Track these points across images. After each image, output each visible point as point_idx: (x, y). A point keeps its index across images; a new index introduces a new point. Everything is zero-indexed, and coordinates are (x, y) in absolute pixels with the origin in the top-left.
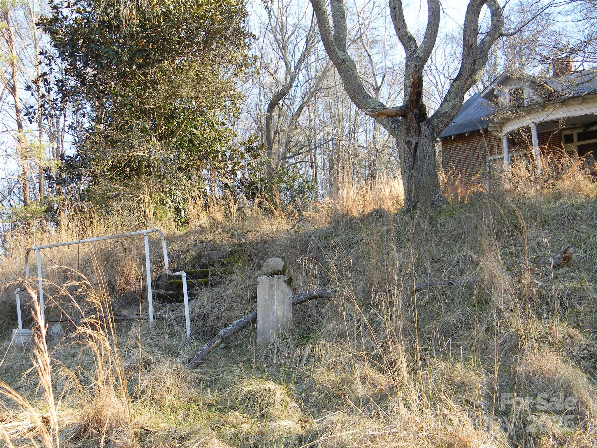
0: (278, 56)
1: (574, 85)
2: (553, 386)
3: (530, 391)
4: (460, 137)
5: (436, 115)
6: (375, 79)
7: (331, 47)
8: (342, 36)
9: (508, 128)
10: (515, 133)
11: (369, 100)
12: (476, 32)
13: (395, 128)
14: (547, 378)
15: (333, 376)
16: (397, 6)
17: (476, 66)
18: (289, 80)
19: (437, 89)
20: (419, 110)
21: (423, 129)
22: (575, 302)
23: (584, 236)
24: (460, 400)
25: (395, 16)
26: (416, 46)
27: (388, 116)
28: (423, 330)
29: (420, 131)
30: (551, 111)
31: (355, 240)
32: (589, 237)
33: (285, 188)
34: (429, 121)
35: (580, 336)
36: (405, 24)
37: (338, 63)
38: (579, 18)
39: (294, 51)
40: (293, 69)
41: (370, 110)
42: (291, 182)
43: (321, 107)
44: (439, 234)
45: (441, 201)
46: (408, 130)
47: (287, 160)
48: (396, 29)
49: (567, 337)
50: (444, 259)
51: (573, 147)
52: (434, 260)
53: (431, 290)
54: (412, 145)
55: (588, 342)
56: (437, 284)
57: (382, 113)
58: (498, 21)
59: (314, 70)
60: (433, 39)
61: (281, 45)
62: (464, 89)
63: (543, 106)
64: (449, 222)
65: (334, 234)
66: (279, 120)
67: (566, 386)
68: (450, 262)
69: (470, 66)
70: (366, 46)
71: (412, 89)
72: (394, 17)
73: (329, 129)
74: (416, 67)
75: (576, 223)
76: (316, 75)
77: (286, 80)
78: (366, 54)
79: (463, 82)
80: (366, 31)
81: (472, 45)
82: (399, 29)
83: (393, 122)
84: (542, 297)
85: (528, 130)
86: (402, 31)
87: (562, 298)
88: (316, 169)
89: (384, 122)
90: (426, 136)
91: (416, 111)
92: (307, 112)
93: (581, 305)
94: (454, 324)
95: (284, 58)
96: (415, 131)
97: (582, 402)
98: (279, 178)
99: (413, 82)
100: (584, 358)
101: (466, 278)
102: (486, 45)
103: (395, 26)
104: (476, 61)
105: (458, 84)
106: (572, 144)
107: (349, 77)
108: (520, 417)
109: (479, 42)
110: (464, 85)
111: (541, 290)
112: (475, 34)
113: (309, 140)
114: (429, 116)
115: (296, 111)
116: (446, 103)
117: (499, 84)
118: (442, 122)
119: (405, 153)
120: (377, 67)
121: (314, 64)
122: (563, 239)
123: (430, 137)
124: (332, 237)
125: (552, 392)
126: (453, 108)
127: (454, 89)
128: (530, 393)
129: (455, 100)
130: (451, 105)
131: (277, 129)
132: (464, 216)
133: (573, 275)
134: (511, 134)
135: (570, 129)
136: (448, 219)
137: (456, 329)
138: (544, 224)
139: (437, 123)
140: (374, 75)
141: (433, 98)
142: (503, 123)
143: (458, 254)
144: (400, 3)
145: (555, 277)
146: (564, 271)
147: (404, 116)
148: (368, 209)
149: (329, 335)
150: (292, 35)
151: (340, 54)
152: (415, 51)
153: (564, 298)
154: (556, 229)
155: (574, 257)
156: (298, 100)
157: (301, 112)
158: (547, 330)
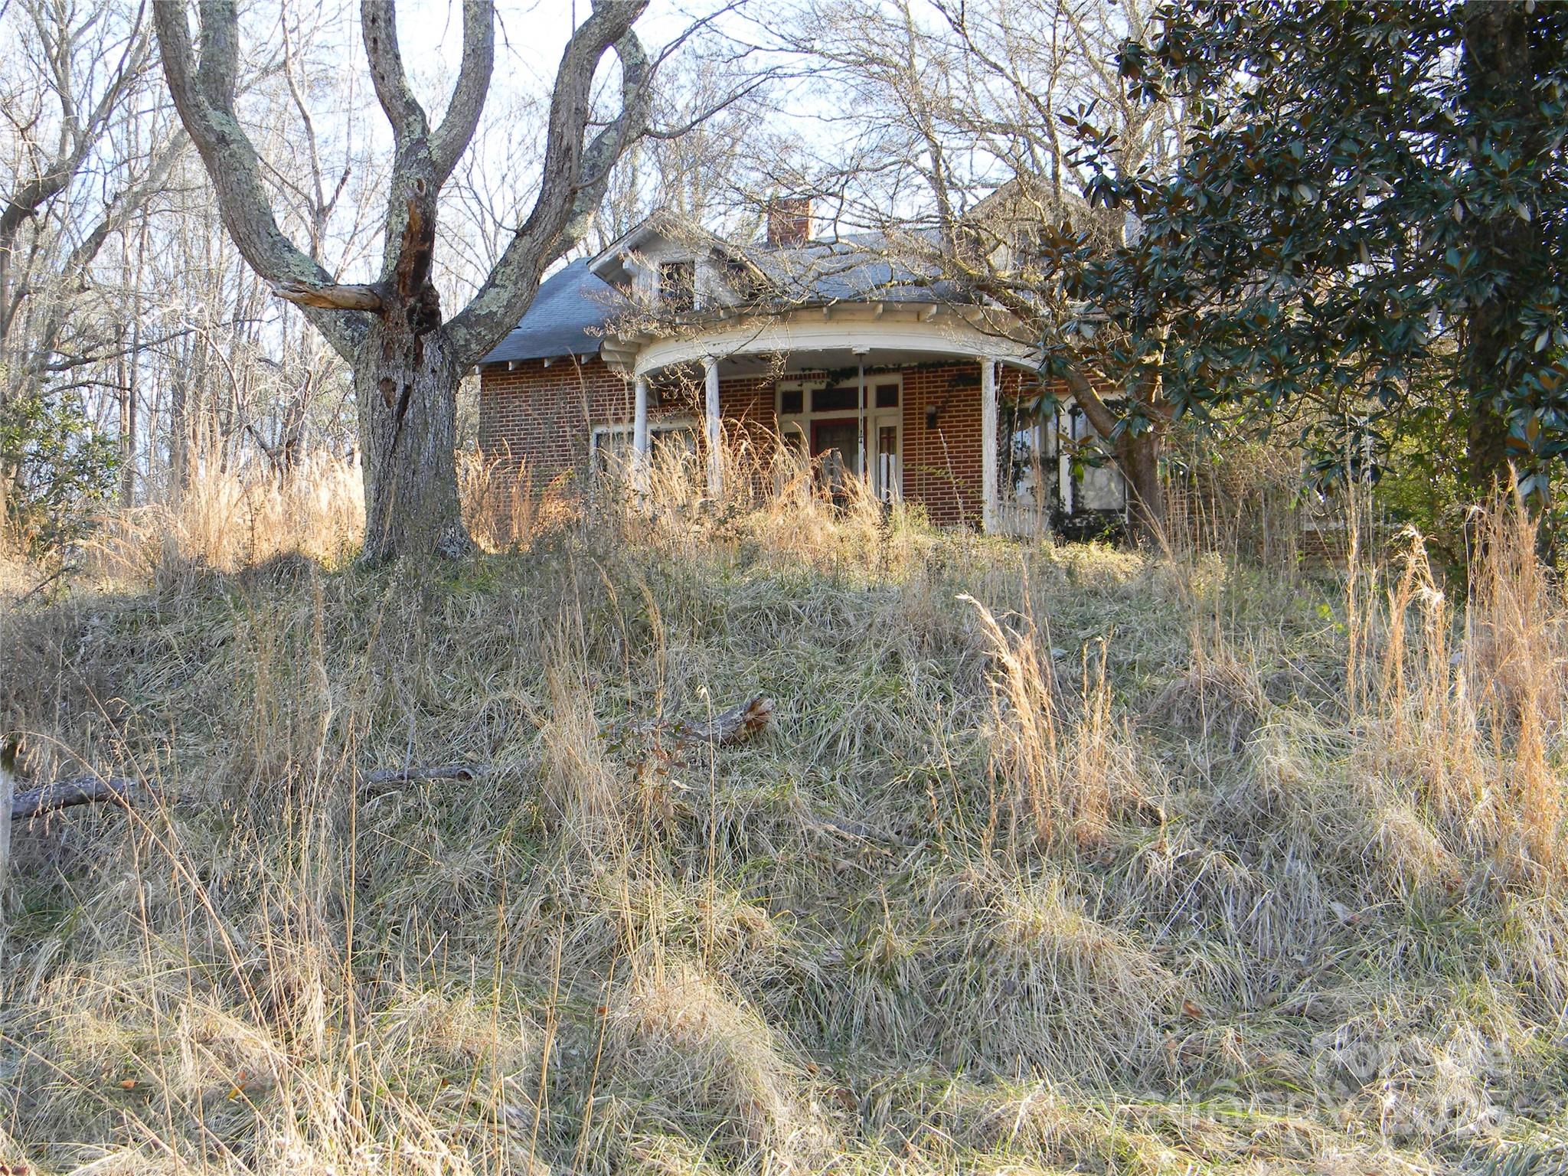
0: (43, 78)
1: (812, 274)
2: (691, 1063)
3: (635, 1075)
4: (530, 368)
5: (463, 319)
6: (317, 184)
7: (190, 95)
8: (223, 70)
9: (650, 361)
10: (666, 377)
11: (287, 255)
12: (582, 117)
13: (352, 339)
14: (679, 1040)
15: (114, 1034)
16: (382, 14)
17: (577, 203)
18: (70, 150)
19: (483, 231)
20: (421, 300)
21: (427, 352)
22: (764, 838)
23: (801, 667)
24: (457, 1102)
25: (375, 41)
26: (425, 130)
27: (337, 307)
28: (379, 901)
29: (418, 358)
30: (755, 331)
31: (219, 634)
32: (811, 670)
33: (37, 454)
34: (446, 332)
35: (767, 925)
36: (399, 65)
37: (207, 142)
38: (836, 114)
39: (91, 71)
40: (83, 125)
41: (285, 284)
42: (56, 437)
43: (159, 239)
44: (448, 637)
45: (461, 545)
46: (387, 350)
47: (49, 374)
48: (374, 77)
49: (737, 929)
50: (454, 706)
51: (800, 424)
52: (426, 708)
53: (410, 791)
54: (394, 390)
55: (787, 942)
56: (427, 776)
57: (319, 297)
58: (638, 95)
59: (147, 134)
60: (470, 118)
61: (55, 51)
62: (543, 261)
63: (737, 318)
64: (478, 605)
65: (158, 615)
66: (31, 260)
67: (723, 1061)
68: (467, 717)
69: (560, 202)
70: (299, 92)
71: (406, 244)
72: (370, 44)
73: (177, 304)
74: (420, 187)
75: (784, 632)
76: (152, 149)
77: (62, 150)
78: (298, 112)
79: (540, 241)
80: (303, 52)
81: (569, 149)
82: (383, 78)
83: (347, 322)
84: (688, 823)
85: (696, 371)
86: (391, 82)
87: (734, 826)
88: (132, 405)
89: (325, 319)
90: (433, 371)
91: (412, 301)
92: (120, 246)
93: (777, 846)
94: (462, 888)
95: (62, 88)
96: (406, 356)
97: (755, 1103)
98: (22, 425)
99: (409, 227)
100: (770, 984)
101: (506, 763)
102: (606, 153)
103: (374, 67)
104: (575, 193)
105: (528, 246)
106: (798, 416)
107: (235, 186)
108: (603, 1145)
109: (587, 143)
110: (543, 250)
111: (686, 805)
112: (580, 122)
113: (118, 327)
114: (445, 319)
115: (85, 237)
116: (493, 291)
117: (635, 248)
118: (479, 338)
119: (373, 409)
120: (326, 151)
121: (149, 116)
122: (750, 670)
123: (446, 374)
124: (153, 624)
125: (689, 1079)
126: (509, 306)
127: (516, 257)
128: (635, 1081)
129: (516, 284)
130: (505, 295)
131: (24, 285)
132: (517, 590)
133: (766, 766)
134: (655, 377)
135: (796, 378)
136: (474, 598)
137: (467, 900)
138: (710, 627)
139: (466, 340)
140: (316, 173)
141: (469, 254)
142: (640, 345)
143: (492, 697)
144: (390, 7)
145: (724, 771)
146: (745, 754)
147: (380, 310)
148: (265, 550)
149: (115, 912)
150: (89, 24)
151: (215, 118)
152: (421, 143)
153: (741, 828)
154: (736, 644)
155: (773, 723)
156: (96, 209)
157: (99, 244)
158: (695, 912)
